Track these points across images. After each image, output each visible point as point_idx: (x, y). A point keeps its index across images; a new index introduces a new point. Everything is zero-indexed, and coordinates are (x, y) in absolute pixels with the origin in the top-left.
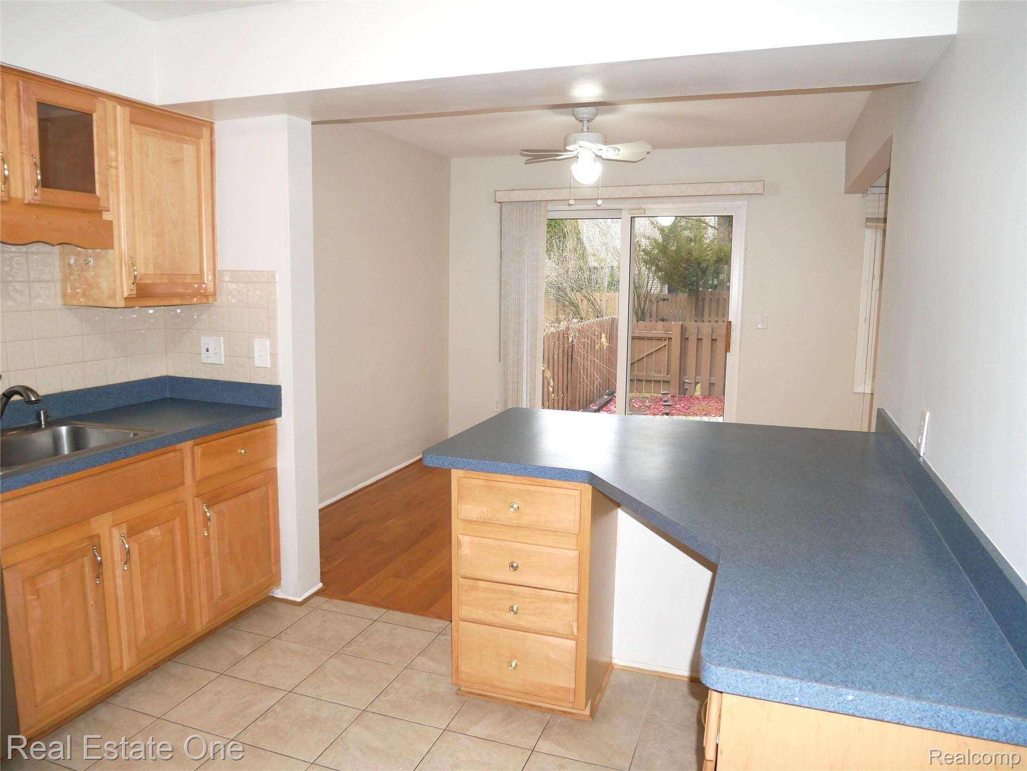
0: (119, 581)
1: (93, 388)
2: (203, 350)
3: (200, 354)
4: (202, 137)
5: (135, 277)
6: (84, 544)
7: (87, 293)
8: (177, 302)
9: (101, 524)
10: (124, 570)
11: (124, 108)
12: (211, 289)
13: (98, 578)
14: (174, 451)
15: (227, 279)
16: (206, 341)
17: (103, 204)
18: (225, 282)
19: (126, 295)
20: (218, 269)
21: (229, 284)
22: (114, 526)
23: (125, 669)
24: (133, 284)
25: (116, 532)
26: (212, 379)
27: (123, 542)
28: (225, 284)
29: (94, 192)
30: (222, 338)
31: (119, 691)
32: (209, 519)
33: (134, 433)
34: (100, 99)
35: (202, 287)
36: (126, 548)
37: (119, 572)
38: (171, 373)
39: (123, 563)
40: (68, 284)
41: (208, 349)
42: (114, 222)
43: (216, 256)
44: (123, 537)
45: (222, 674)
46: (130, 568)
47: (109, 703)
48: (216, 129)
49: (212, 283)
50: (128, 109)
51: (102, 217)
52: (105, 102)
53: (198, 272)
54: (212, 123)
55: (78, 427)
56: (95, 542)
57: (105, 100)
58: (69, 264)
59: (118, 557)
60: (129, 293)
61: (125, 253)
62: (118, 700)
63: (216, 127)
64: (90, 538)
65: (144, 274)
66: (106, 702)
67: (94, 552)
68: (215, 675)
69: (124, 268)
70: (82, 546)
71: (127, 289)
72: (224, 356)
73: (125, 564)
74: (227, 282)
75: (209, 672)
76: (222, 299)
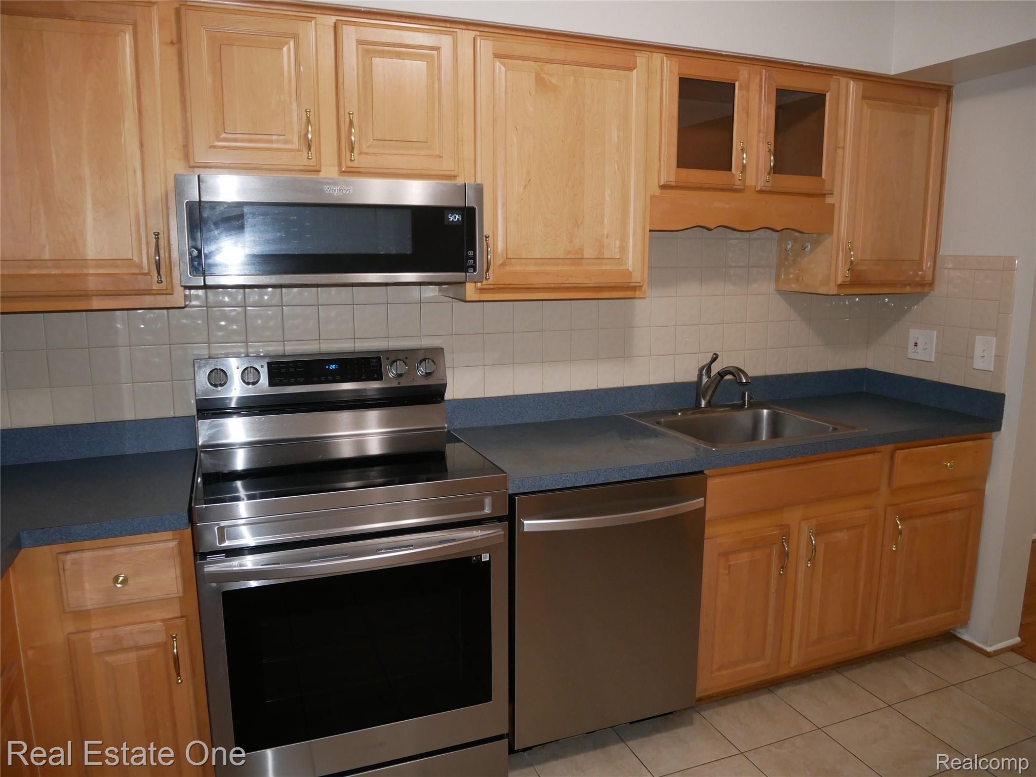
0: (801, 576)
1: (793, 374)
2: (911, 344)
3: (907, 348)
4: (937, 105)
5: (851, 261)
6: (775, 532)
7: (801, 279)
8: (886, 290)
9: (792, 517)
10: (808, 566)
11: (857, 83)
12: (929, 278)
13: (782, 568)
14: (874, 452)
15: (950, 266)
16: (914, 334)
17: (827, 187)
18: (947, 268)
19: (839, 282)
20: (940, 254)
21: (951, 271)
22: (804, 520)
23: (793, 664)
24: (848, 271)
25: (805, 526)
26: (917, 377)
27: (811, 538)
28: (946, 271)
29: (819, 174)
30: (935, 332)
31: (782, 683)
32: (900, 532)
33: (833, 427)
34: (834, 77)
35: (918, 274)
36: (813, 545)
37: (802, 567)
38: (870, 365)
39: (807, 559)
40: (783, 269)
41: (917, 343)
42: (836, 205)
43: (939, 240)
44: (812, 532)
45: (890, 706)
46: (813, 565)
47: (772, 692)
48: (954, 93)
49: (931, 270)
50: (861, 83)
51: (825, 200)
52: (839, 79)
53: (917, 258)
54: (951, 87)
55: (777, 412)
56: (785, 532)
57: (840, 78)
58: (786, 249)
59: (803, 551)
60: (843, 280)
61: (843, 238)
62: (782, 692)
63: (954, 91)
64: (781, 526)
65: (861, 260)
66: (769, 689)
67: (783, 542)
68: (883, 705)
69: (841, 253)
70: (773, 533)
71: (842, 275)
72: (935, 352)
73: (809, 561)
74: (949, 269)
75: (876, 699)
76: (940, 288)
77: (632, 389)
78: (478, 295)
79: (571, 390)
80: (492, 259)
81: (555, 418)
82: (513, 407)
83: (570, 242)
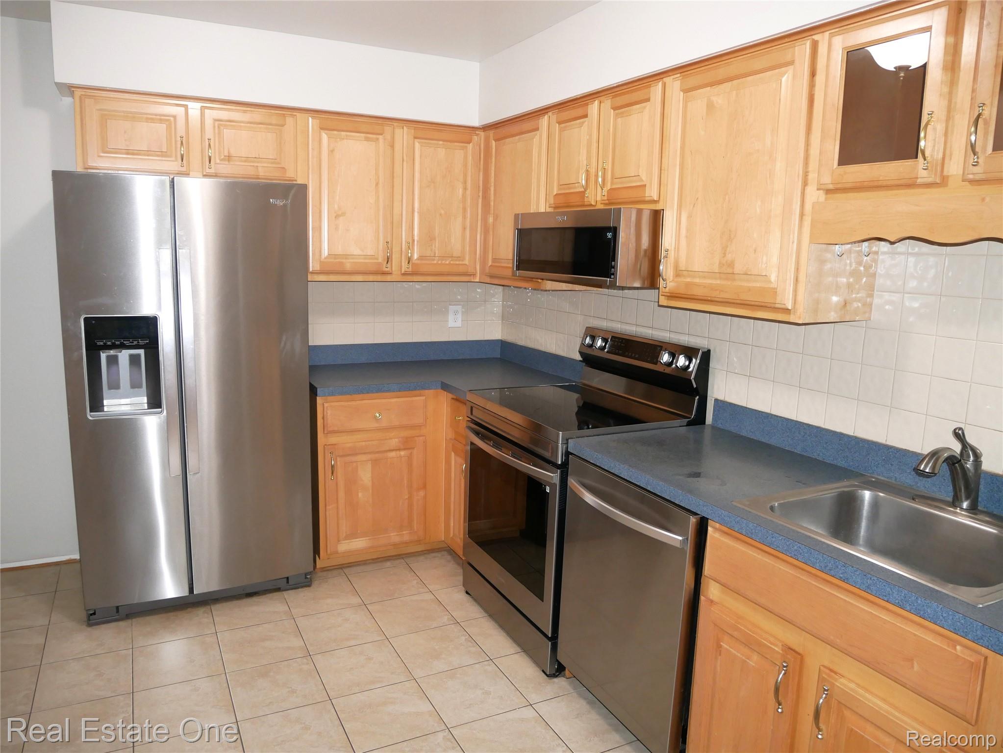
77: (890, 450)
78: (666, 301)
79: (823, 427)
80: (664, 270)
81: (798, 450)
82: (764, 424)
83: (724, 257)
